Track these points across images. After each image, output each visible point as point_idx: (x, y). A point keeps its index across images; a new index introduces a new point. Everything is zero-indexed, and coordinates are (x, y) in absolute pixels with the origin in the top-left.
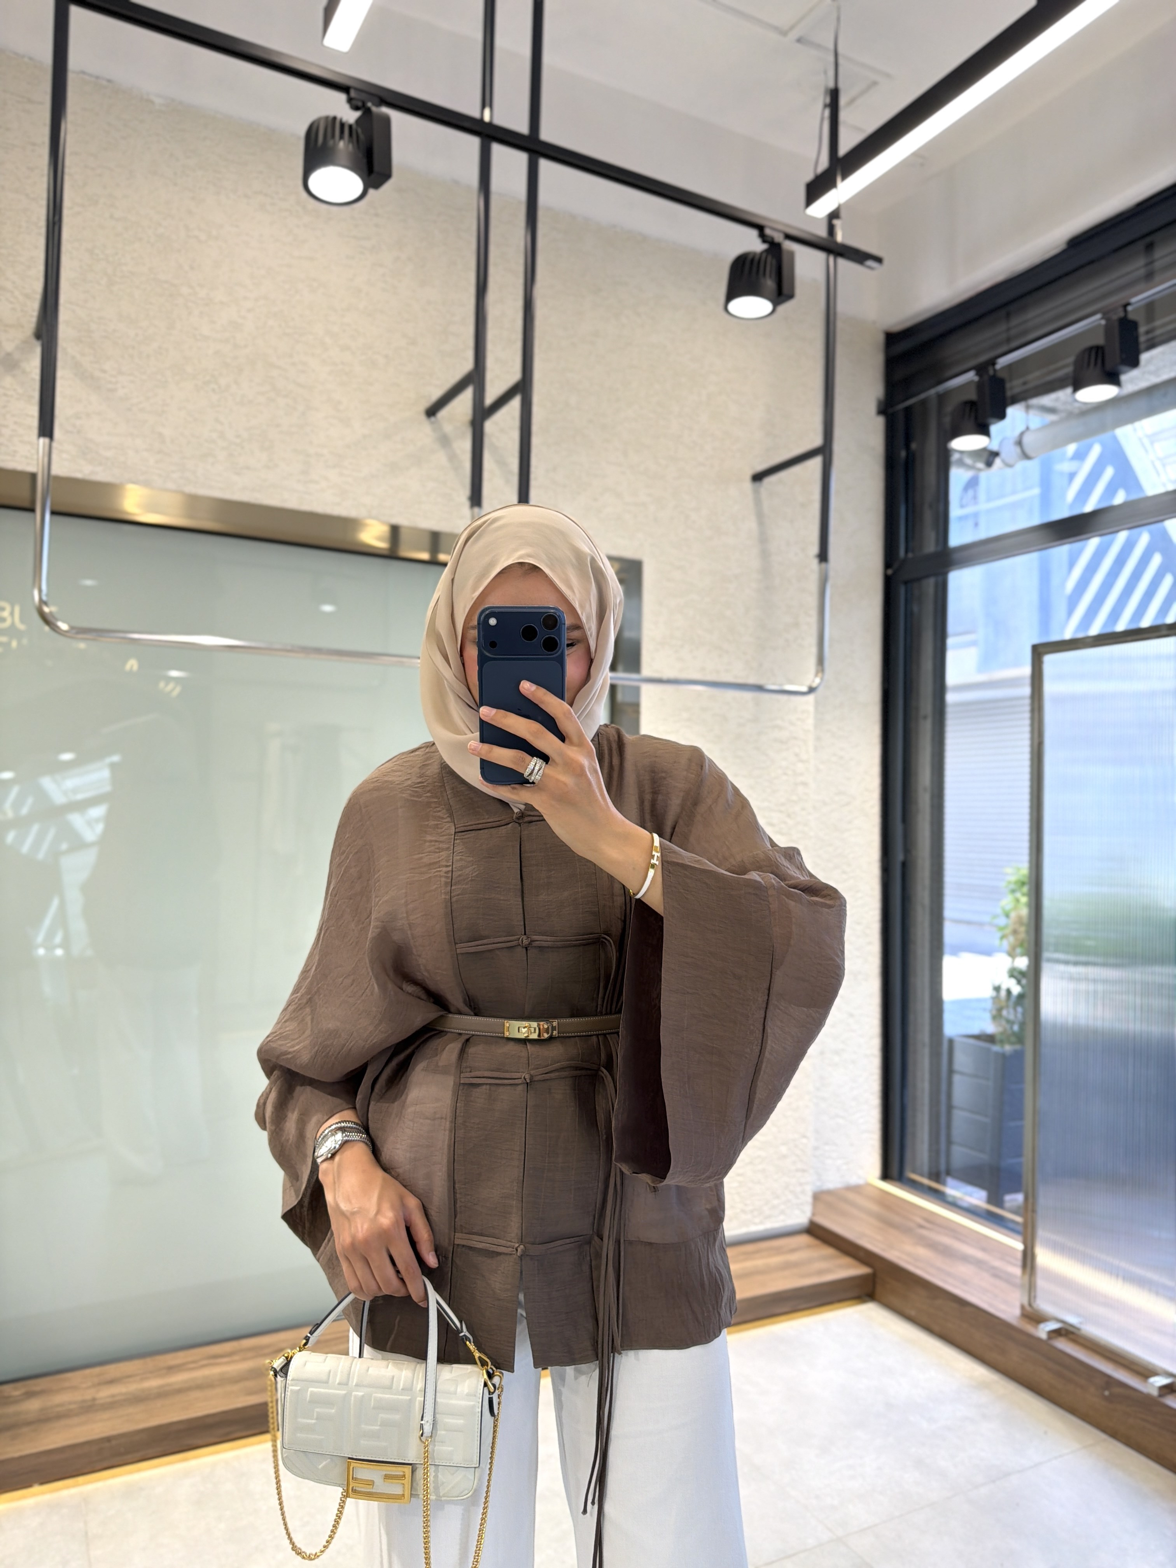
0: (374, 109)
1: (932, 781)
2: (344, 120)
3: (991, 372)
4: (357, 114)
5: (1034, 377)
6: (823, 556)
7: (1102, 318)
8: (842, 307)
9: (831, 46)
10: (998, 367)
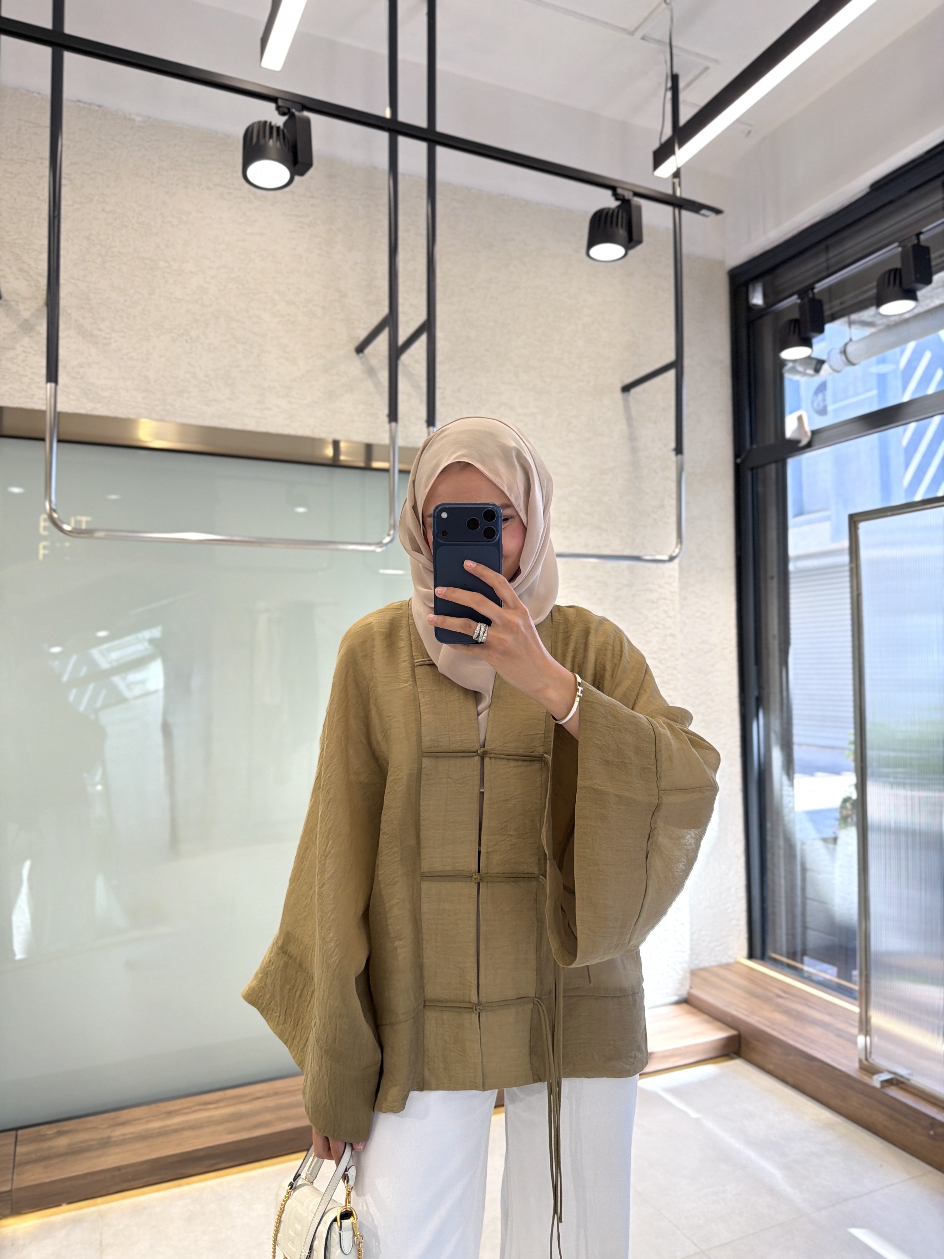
0: (297, 113)
1: (779, 630)
2: (273, 124)
3: (811, 295)
4: (285, 118)
5: (850, 298)
6: (679, 450)
7: (898, 246)
8: (686, 248)
9: (667, 41)
10: (816, 291)
